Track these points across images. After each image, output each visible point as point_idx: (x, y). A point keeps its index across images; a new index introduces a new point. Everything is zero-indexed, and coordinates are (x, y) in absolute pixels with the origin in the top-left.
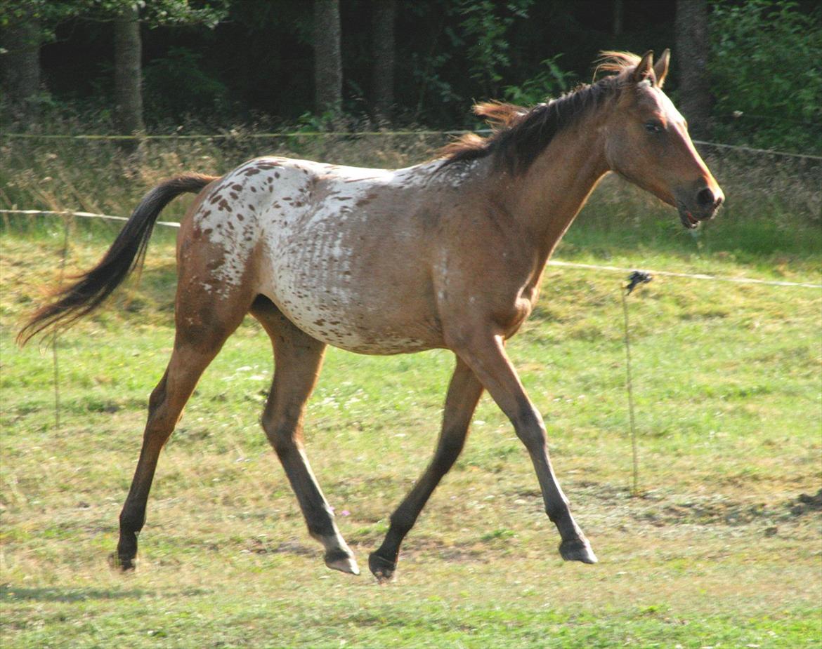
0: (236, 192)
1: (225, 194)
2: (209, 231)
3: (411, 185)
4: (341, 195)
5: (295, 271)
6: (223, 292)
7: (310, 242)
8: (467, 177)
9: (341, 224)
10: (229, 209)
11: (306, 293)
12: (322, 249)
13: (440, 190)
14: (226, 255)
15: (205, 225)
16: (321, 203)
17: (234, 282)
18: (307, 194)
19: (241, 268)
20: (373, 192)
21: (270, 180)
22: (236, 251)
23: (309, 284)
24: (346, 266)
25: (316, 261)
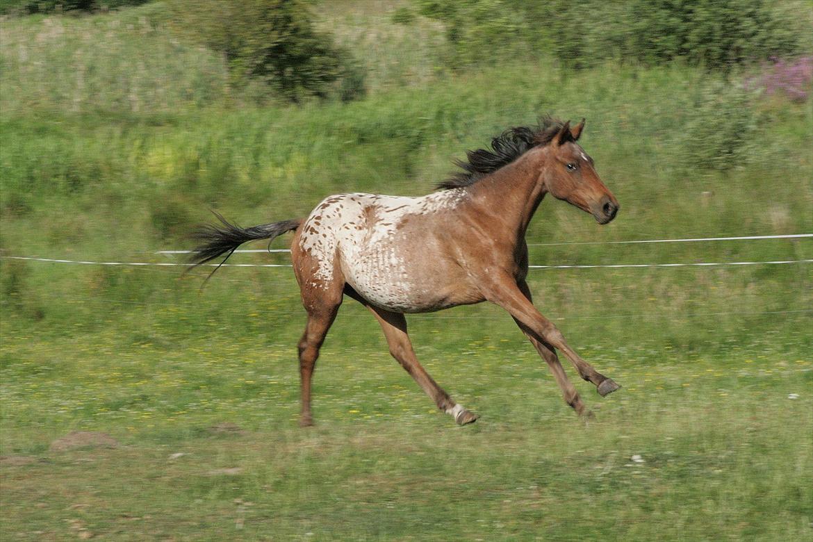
0: (318, 221)
1: (312, 223)
2: (310, 249)
3: (428, 211)
4: (385, 222)
5: (369, 274)
6: (324, 286)
7: (375, 256)
8: (460, 201)
9: (391, 243)
10: (317, 233)
11: (379, 287)
12: (383, 260)
13: (445, 212)
14: (320, 263)
15: (306, 247)
16: (374, 228)
17: (329, 279)
18: (364, 220)
19: (331, 268)
20: (405, 218)
21: (338, 209)
22: (326, 258)
23: (381, 282)
24: (402, 269)
25: (382, 268)
